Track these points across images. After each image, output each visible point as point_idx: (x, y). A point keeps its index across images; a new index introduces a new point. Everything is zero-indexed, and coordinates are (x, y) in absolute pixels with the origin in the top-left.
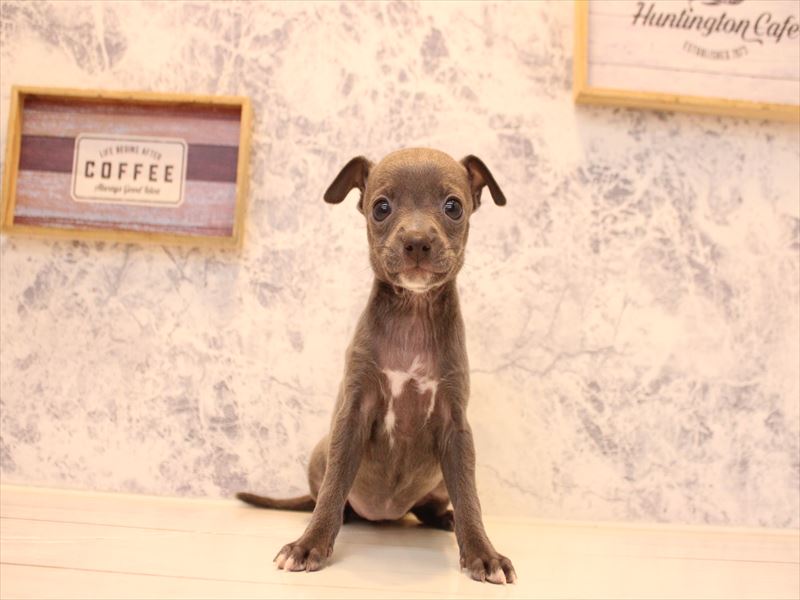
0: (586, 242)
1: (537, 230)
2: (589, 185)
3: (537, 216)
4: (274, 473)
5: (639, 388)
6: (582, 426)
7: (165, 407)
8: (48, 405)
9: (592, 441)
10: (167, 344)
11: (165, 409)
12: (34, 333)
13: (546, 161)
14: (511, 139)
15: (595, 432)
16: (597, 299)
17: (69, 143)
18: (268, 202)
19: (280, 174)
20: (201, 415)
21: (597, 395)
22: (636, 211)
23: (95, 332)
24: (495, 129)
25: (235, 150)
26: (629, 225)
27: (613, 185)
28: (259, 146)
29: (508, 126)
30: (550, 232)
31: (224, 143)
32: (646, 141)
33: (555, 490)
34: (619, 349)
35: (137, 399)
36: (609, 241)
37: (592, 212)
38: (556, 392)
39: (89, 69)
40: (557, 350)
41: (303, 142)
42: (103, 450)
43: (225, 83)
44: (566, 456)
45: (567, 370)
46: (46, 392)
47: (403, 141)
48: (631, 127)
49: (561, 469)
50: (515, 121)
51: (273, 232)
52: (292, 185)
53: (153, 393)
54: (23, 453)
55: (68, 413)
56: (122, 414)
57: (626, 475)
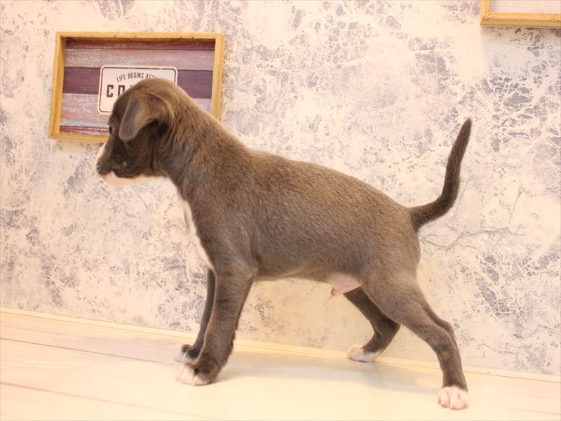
0: (488, 143)
1: (447, 133)
2: (492, 94)
5: (530, 263)
6: (480, 292)
8: (83, 261)
9: (488, 305)
10: (164, 219)
11: (162, 266)
12: (75, 210)
13: (456, 75)
14: (426, 57)
15: (490, 297)
16: (496, 188)
17: (96, 72)
18: (236, 111)
19: (244, 91)
20: (187, 272)
21: (493, 267)
22: (532, 115)
23: (115, 209)
24: (414, 50)
25: (211, 72)
26: (526, 128)
27: (513, 93)
28: (230, 70)
29: (424, 48)
31: (204, 69)
32: (544, 55)
34: (513, 231)
35: (143, 258)
36: (508, 141)
37: (493, 116)
38: (459, 264)
39: (109, 16)
40: (461, 229)
41: (263, 65)
42: (121, 294)
43: (206, 22)
44: (465, 315)
45: (468, 246)
46: (82, 252)
47: (339, 63)
48: (530, 44)
49: (461, 325)
50: (430, 43)
51: (240, 135)
52: (254, 99)
53: (154, 255)
54: (67, 293)
55: (97, 267)
56: (133, 268)
57: (515, 333)
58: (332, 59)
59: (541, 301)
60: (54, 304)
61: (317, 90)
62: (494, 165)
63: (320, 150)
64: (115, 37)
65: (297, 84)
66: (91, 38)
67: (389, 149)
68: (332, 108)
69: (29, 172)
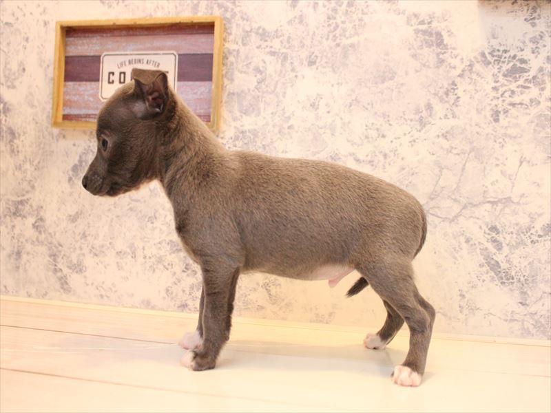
0: (489, 114)
1: (447, 106)
2: (490, 66)
3: (447, 94)
4: (246, 296)
5: (533, 231)
6: (484, 261)
7: (168, 248)
8: (90, 247)
9: (493, 274)
11: (168, 249)
13: (454, 49)
14: (424, 32)
15: (494, 267)
16: (497, 159)
17: (96, 60)
18: (237, 93)
19: (245, 72)
21: (496, 236)
22: (531, 85)
24: (412, 25)
25: (211, 56)
26: (525, 98)
27: (511, 64)
28: (230, 52)
29: (422, 23)
30: (457, 106)
31: (204, 52)
32: (541, 25)
33: (461, 312)
34: (516, 200)
35: (149, 242)
36: (507, 111)
37: (493, 88)
38: (463, 234)
39: (108, 4)
40: (464, 201)
41: (262, 47)
42: (127, 278)
43: (204, 6)
44: (471, 285)
45: (471, 217)
46: (89, 238)
47: (338, 41)
48: (527, 15)
49: (466, 295)
50: (428, 18)
51: (242, 116)
52: (255, 80)
53: (160, 238)
54: (75, 280)
55: (103, 252)
56: (139, 253)
57: (521, 301)
58: (331, 37)
59: (545, 269)
60: (62, 291)
61: (317, 69)
62: (495, 136)
63: (321, 128)
64: (114, 25)
65: (296, 64)
66: (91, 26)
67: (390, 125)
68: (333, 86)
69: (33, 161)
